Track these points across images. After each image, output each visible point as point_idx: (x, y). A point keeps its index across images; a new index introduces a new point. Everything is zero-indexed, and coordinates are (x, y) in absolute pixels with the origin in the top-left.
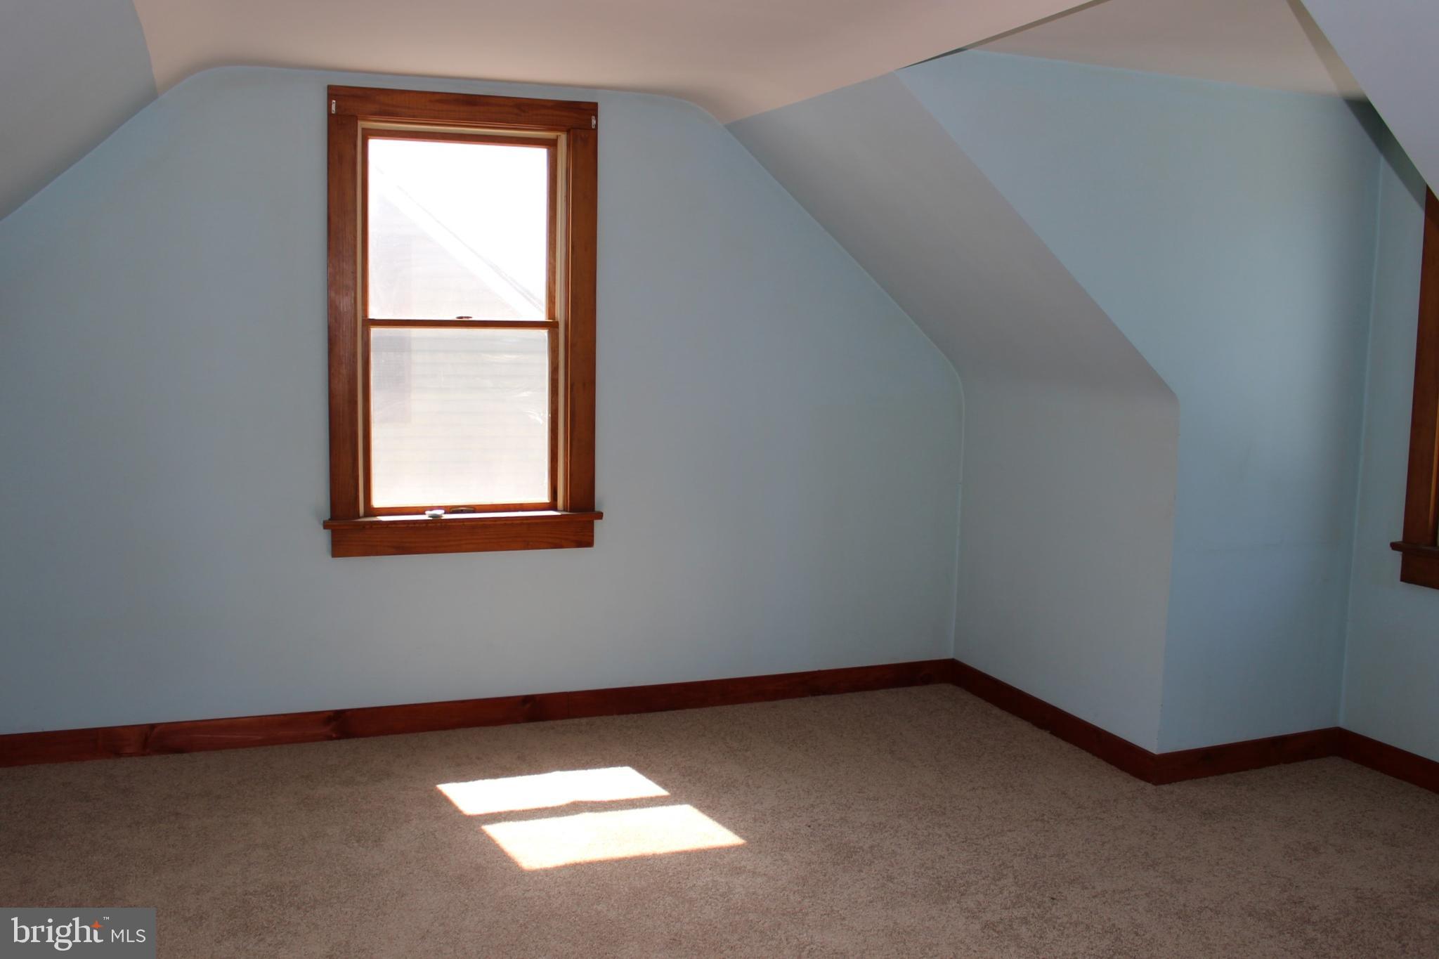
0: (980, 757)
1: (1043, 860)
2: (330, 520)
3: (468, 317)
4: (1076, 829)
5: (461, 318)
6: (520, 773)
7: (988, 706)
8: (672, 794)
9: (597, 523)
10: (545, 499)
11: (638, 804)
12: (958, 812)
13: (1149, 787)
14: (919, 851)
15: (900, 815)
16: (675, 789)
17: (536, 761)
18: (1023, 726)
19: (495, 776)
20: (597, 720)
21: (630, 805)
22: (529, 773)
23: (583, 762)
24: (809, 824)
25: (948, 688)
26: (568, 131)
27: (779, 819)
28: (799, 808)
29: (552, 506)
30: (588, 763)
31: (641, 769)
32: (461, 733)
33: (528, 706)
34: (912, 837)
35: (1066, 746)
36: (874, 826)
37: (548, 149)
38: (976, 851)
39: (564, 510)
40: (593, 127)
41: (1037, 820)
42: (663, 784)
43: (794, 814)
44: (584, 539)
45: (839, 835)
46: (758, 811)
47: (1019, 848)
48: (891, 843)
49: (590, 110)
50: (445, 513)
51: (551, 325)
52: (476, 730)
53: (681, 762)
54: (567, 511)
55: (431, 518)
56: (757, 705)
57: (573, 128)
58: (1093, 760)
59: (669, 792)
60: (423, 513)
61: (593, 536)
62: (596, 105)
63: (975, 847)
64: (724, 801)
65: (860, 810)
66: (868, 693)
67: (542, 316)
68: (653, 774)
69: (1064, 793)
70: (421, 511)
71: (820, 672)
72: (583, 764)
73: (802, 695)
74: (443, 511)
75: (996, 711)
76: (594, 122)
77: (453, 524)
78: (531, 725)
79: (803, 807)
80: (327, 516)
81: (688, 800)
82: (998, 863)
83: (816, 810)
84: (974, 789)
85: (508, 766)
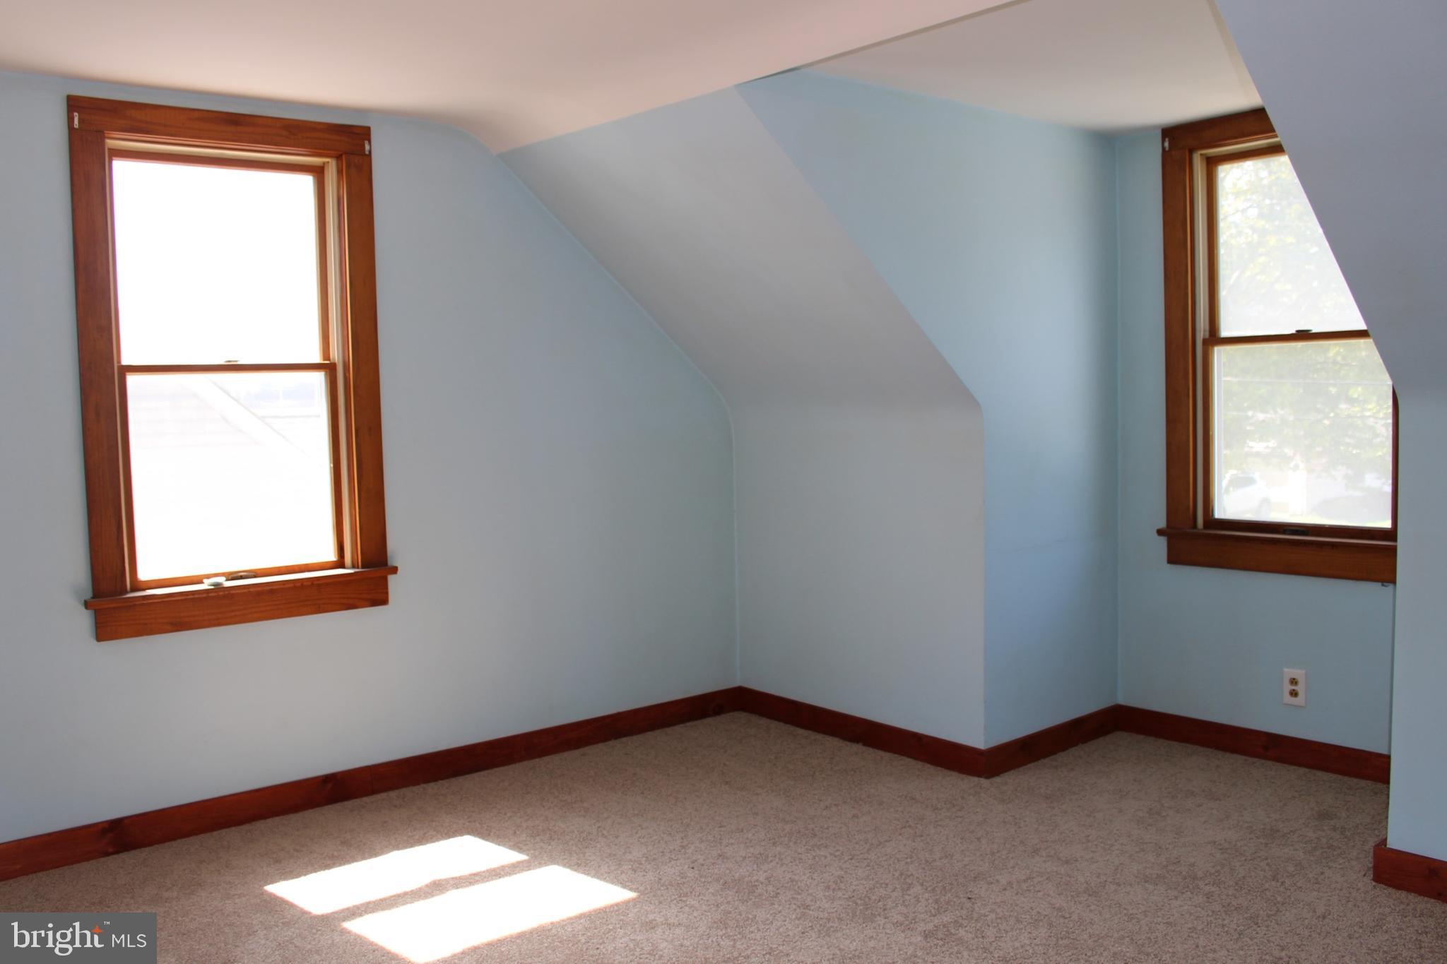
0: (813, 776)
1: (935, 864)
2: (93, 598)
3: (237, 361)
4: (945, 830)
5: (229, 361)
6: (353, 859)
7: (791, 728)
8: (532, 857)
9: (392, 579)
10: (332, 556)
11: (502, 873)
12: (827, 831)
13: (983, 781)
14: (816, 875)
15: (774, 843)
16: (532, 852)
17: (364, 844)
18: (832, 742)
19: (327, 867)
20: (408, 792)
21: (494, 875)
22: (364, 858)
23: (417, 837)
24: (691, 866)
25: (742, 717)
26: (339, 158)
27: (658, 866)
28: (671, 852)
29: (340, 564)
30: (423, 838)
31: (485, 834)
32: (261, 825)
33: (329, 786)
34: (800, 863)
35: (887, 756)
36: (755, 857)
37: (314, 176)
38: (868, 866)
39: (353, 567)
40: (367, 153)
41: (905, 827)
42: (517, 847)
43: (670, 858)
44: (380, 599)
45: (728, 871)
46: (631, 860)
47: (906, 856)
48: (784, 872)
49: (364, 134)
50: (227, 580)
51: (328, 368)
52: (277, 819)
53: (521, 822)
54: (358, 568)
55: (212, 587)
56: (566, 754)
57: (346, 153)
58: (919, 765)
59: (528, 855)
60: (201, 582)
61: (387, 593)
62: (368, 129)
63: (865, 862)
64: (590, 856)
65: (732, 844)
66: (669, 730)
67: (317, 358)
68: (499, 839)
69: (913, 799)
70: (198, 580)
71: (619, 714)
72: (418, 839)
73: (605, 739)
74: (224, 579)
75: (800, 731)
76: (367, 147)
77: (238, 591)
78: (338, 806)
79: (674, 850)
80: (88, 594)
81: (553, 860)
82: (897, 874)
83: (689, 851)
84: (827, 807)
85: (336, 854)
